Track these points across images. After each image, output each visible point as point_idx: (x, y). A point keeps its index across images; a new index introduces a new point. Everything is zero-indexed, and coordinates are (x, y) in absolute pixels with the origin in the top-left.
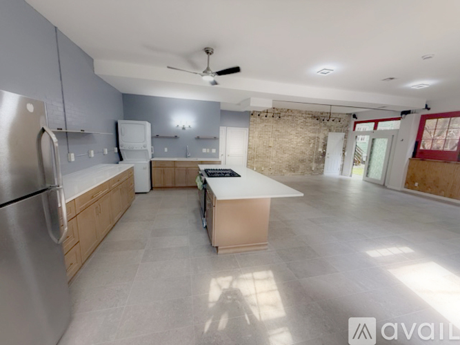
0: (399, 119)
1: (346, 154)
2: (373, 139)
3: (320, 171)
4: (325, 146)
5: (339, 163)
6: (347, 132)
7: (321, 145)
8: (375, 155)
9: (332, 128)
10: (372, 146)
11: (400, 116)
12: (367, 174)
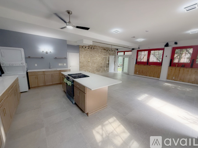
0: (131, 51)
1: (115, 63)
2: (124, 58)
3: (108, 70)
4: (109, 61)
5: (114, 67)
6: (115, 55)
7: (107, 60)
8: (125, 64)
9: (111, 54)
10: (124, 61)
11: (131, 50)
12: (123, 70)
